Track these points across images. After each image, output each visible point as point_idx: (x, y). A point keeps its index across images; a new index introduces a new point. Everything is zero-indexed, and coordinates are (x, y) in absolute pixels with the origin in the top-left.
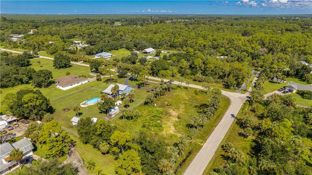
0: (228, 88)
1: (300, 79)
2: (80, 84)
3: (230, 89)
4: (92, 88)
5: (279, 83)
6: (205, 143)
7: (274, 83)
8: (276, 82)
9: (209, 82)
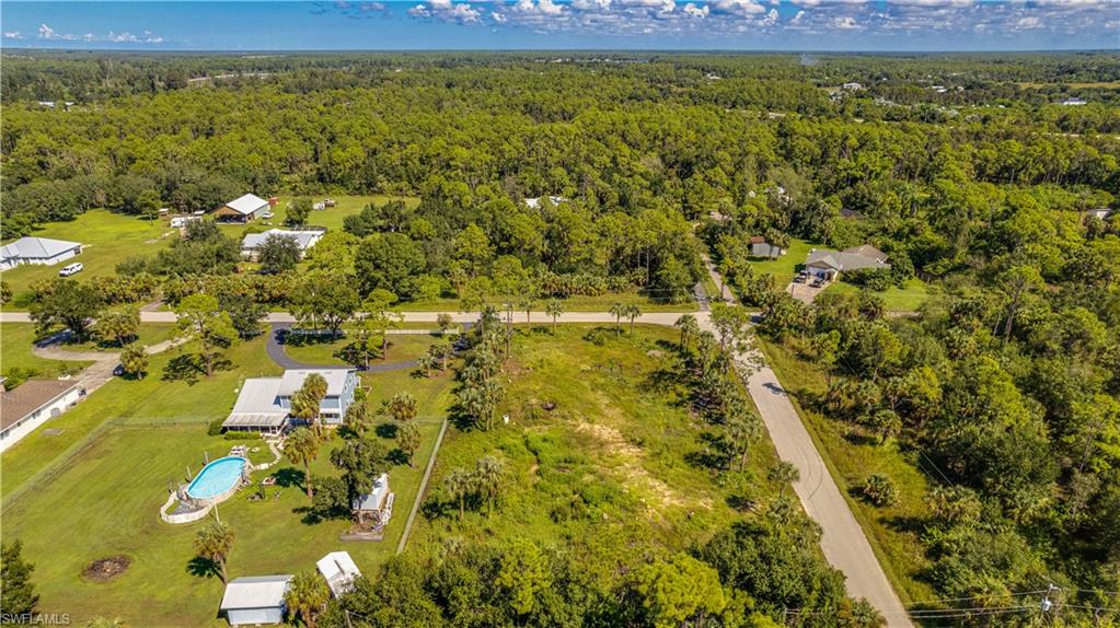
0: (667, 301)
1: (803, 238)
2: (46, 415)
3: (672, 303)
4: (130, 421)
5: (774, 259)
6: (802, 501)
7: (761, 259)
8: (767, 259)
9: (594, 291)
